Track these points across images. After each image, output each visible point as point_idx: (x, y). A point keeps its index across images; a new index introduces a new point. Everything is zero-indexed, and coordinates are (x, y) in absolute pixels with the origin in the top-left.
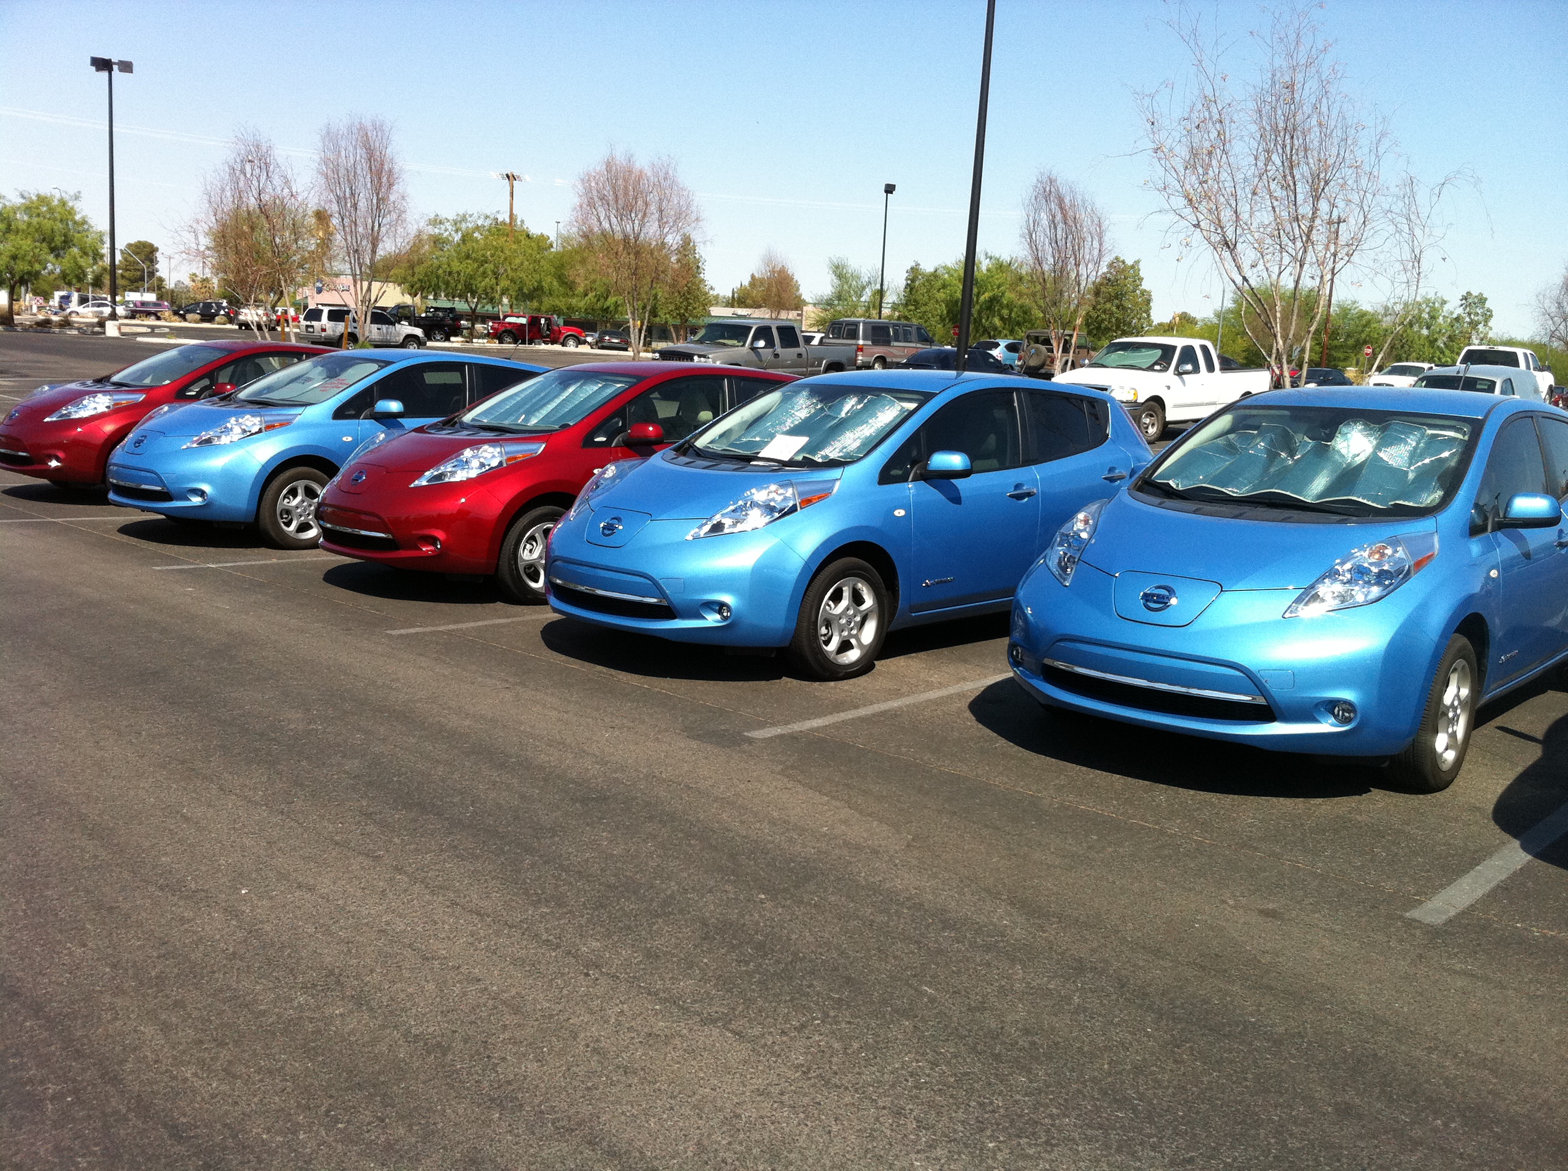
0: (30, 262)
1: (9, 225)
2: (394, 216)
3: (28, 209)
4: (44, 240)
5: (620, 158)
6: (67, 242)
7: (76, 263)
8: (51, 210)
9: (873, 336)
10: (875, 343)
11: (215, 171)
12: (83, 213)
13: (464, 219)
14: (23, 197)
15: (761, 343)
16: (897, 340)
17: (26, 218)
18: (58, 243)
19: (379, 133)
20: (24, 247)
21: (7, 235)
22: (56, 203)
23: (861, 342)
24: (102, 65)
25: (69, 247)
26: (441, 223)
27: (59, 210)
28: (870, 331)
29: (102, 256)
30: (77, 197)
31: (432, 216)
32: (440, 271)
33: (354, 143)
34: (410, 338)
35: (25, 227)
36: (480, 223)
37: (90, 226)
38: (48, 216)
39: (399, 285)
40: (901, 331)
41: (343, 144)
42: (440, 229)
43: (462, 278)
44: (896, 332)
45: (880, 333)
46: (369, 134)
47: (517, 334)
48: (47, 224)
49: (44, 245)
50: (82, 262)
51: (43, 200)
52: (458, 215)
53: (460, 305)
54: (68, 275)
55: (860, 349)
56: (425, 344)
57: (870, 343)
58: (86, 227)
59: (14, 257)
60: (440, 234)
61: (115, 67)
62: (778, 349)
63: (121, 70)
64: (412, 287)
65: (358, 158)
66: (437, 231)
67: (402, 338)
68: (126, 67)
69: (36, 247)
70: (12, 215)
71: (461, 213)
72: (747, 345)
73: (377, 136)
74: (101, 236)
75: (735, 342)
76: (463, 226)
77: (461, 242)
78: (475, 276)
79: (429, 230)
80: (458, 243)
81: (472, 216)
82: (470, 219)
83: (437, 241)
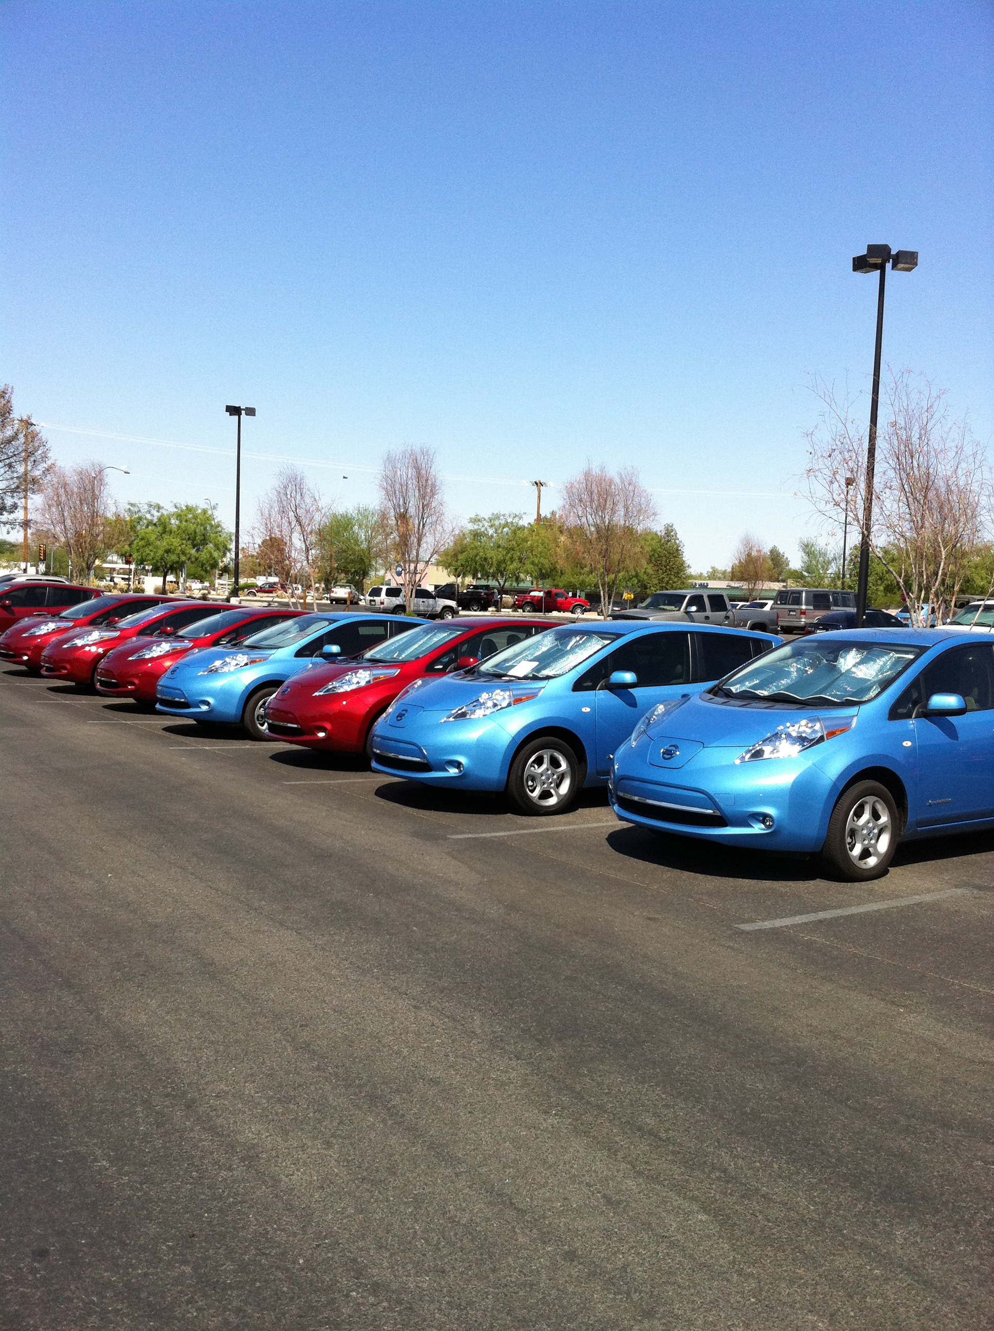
0: (179, 554)
1: (165, 528)
2: (435, 518)
3: (179, 516)
4: (189, 539)
5: (596, 471)
6: (205, 541)
7: (211, 555)
8: (195, 517)
9: (815, 601)
10: (817, 607)
11: (267, 494)
13: (497, 517)
14: (176, 507)
15: (694, 608)
16: (836, 605)
17: (177, 522)
18: (199, 541)
19: (426, 457)
20: (175, 544)
21: (163, 535)
22: (199, 511)
23: (804, 607)
24: (234, 411)
25: (207, 544)
27: (200, 517)
28: (811, 599)
29: (230, 550)
30: (214, 508)
31: (473, 516)
32: (478, 558)
33: (407, 465)
34: (447, 608)
35: (176, 529)
36: (509, 520)
37: (223, 528)
38: (193, 521)
39: (446, 569)
40: (840, 597)
41: (399, 465)
42: (478, 525)
43: (495, 561)
44: (835, 600)
45: (820, 600)
46: (418, 458)
47: (536, 605)
48: (192, 527)
49: (189, 542)
50: (216, 554)
51: (189, 509)
52: (493, 514)
53: (492, 583)
54: (205, 564)
55: (803, 613)
56: (458, 613)
57: (812, 608)
58: (220, 529)
59: (168, 551)
60: (478, 529)
61: (243, 412)
62: (708, 613)
63: (247, 414)
64: (456, 570)
65: (410, 475)
66: (476, 527)
67: (441, 608)
68: (251, 412)
69: (183, 544)
70: (167, 520)
71: (495, 513)
72: (682, 610)
73: (424, 459)
74: (230, 536)
75: (673, 608)
76: (497, 523)
77: (495, 535)
78: (504, 561)
79: (471, 527)
80: (492, 536)
81: (504, 515)
82: (502, 518)
83: (476, 535)
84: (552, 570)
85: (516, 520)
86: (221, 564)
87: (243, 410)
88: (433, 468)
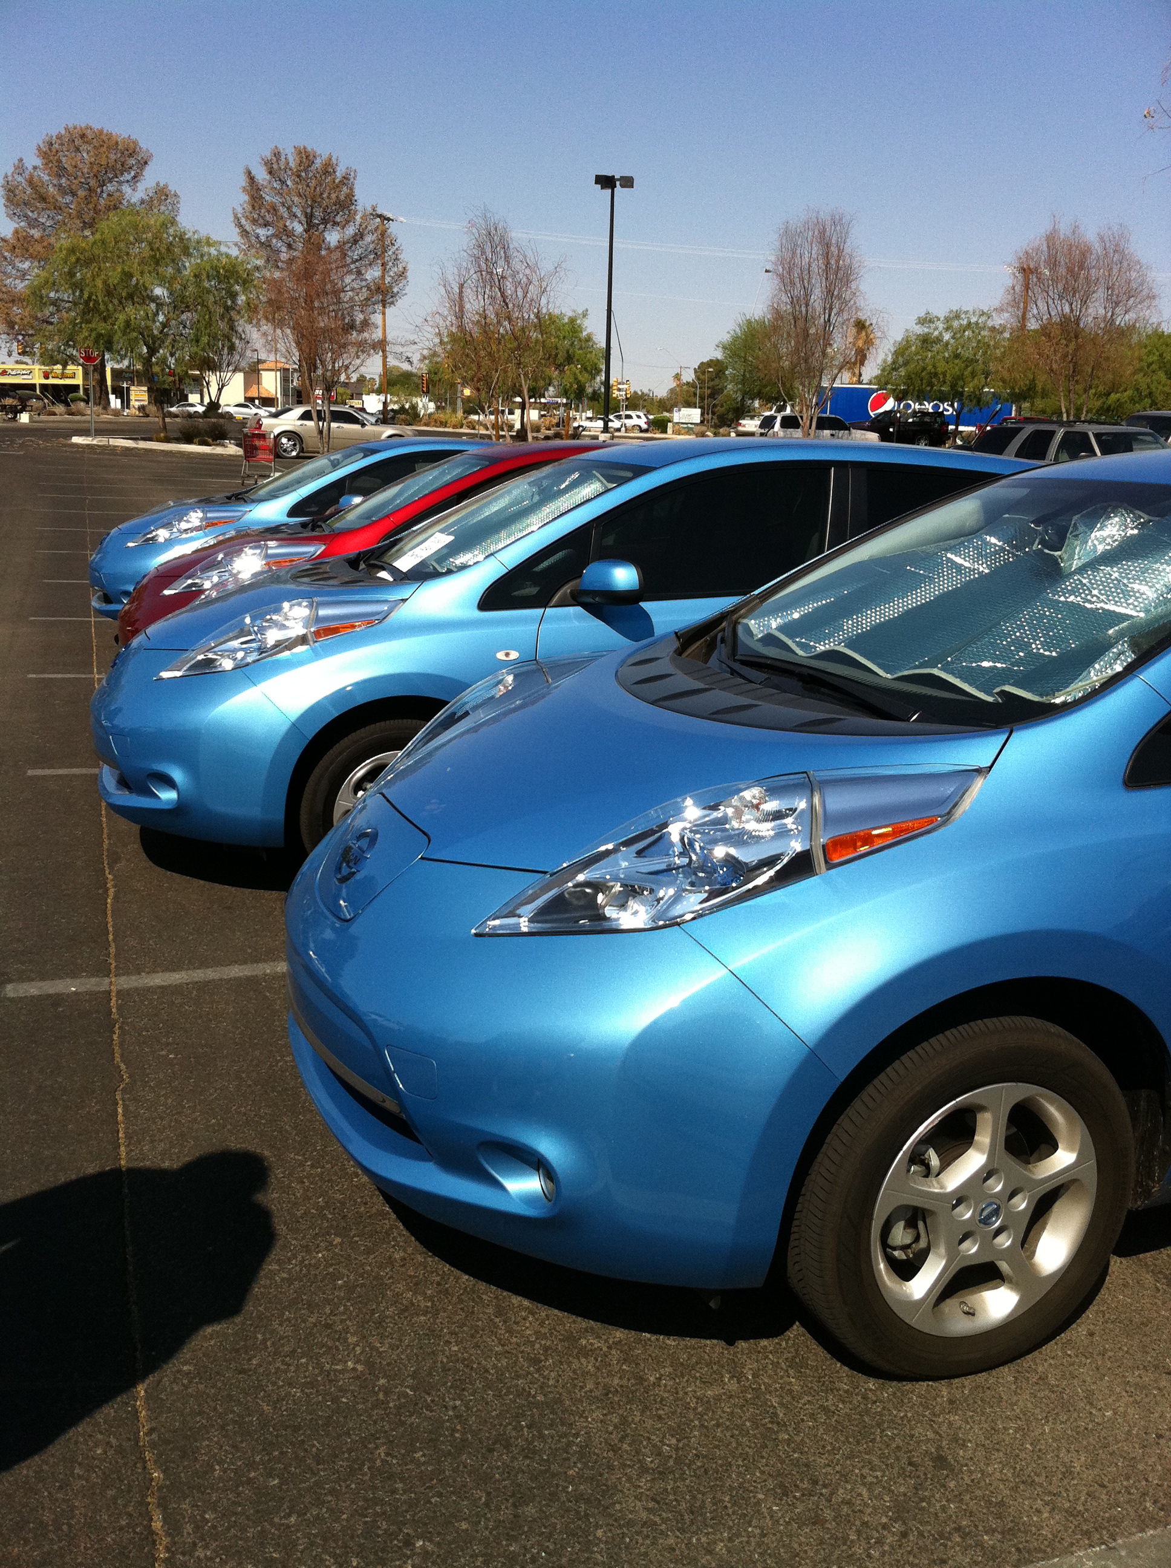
5: (1064, 230)
12: (589, 330)
13: (957, 316)
19: (838, 228)
24: (606, 182)
26: (931, 321)
30: (585, 315)
31: (922, 315)
32: (925, 373)
33: (809, 240)
36: (974, 319)
41: (800, 241)
42: (930, 327)
43: (948, 378)
46: (827, 229)
52: (951, 311)
60: (929, 333)
61: (618, 183)
63: (622, 186)
65: (814, 255)
66: (926, 330)
68: (628, 182)
71: (954, 310)
73: (835, 230)
76: (956, 324)
77: (952, 341)
78: (961, 377)
79: (920, 330)
80: (947, 344)
81: (966, 312)
82: (963, 316)
83: (926, 341)
84: (1029, 389)
85: (983, 318)
86: (590, 390)
87: (618, 180)
88: (848, 243)
